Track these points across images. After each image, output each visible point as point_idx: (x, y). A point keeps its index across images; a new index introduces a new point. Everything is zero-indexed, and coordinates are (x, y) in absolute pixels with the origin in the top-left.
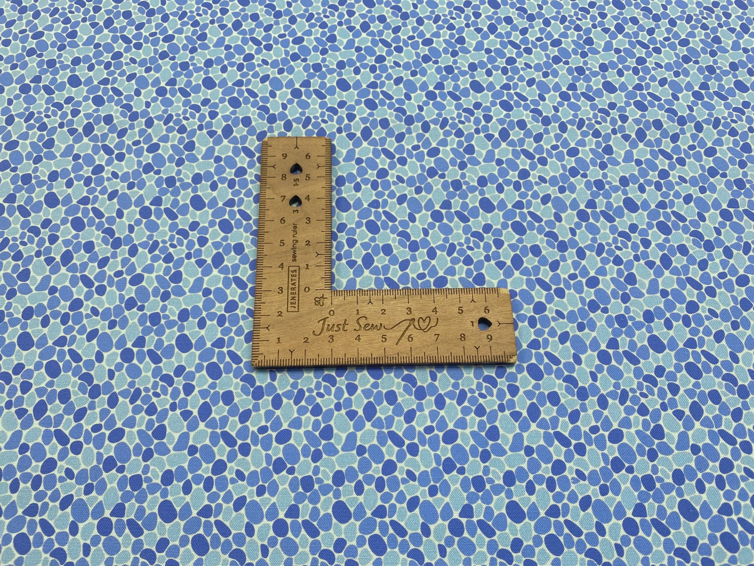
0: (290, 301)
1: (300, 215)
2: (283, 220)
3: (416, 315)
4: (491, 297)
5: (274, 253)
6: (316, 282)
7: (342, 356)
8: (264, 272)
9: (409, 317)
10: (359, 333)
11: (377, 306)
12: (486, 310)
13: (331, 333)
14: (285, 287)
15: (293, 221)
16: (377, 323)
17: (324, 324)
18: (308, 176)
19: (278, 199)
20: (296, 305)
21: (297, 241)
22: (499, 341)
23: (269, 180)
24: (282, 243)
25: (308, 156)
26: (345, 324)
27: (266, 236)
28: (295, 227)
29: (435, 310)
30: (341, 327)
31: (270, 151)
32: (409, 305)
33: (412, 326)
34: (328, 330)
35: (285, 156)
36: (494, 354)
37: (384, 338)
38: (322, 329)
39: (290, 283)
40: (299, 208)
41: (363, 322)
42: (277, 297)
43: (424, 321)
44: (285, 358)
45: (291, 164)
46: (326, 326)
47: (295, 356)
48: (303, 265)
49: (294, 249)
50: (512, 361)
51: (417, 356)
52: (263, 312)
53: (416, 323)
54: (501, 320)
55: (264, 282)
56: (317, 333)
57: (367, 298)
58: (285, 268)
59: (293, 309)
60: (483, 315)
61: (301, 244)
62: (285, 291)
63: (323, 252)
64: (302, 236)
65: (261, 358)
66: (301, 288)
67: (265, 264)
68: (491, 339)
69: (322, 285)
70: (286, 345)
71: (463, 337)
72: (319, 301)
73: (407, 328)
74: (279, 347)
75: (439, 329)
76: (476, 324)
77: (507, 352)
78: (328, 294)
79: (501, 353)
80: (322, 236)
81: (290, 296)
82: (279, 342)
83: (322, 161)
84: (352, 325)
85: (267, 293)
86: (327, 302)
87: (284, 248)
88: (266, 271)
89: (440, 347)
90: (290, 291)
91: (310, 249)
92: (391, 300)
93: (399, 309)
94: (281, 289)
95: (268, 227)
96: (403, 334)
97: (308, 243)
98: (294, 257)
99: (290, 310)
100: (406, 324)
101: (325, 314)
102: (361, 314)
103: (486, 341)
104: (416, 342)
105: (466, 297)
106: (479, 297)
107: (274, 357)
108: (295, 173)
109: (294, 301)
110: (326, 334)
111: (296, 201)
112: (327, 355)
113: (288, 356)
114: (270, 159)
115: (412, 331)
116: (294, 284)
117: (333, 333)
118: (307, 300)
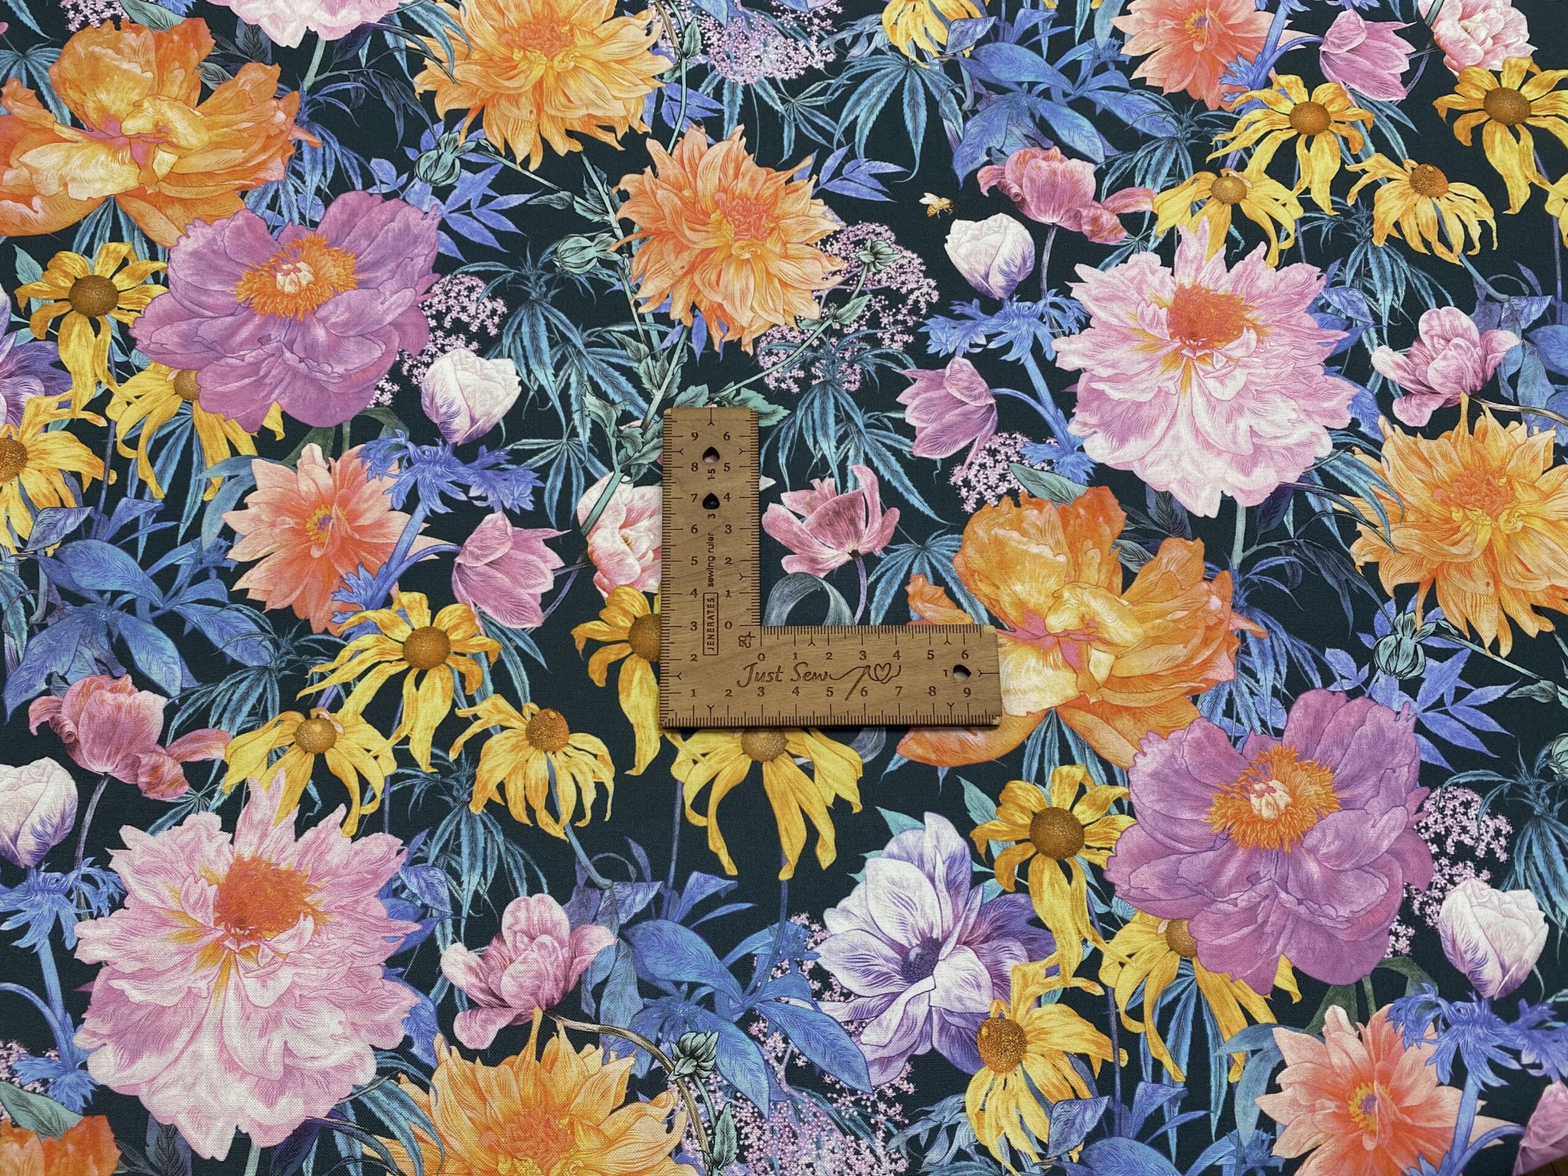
0: (706, 640)
1: (718, 521)
2: (694, 529)
3: (872, 661)
4: (972, 638)
5: (684, 574)
6: (741, 615)
7: (775, 714)
9: (864, 663)
10: (798, 684)
11: (821, 649)
12: (965, 655)
13: (760, 684)
14: (700, 622)
15: (708, 530)
16: (821, 671)
17: (751, 672)
18: (727, 465)
19: (687, 497)
20: (715, 647)
21: (714, 558)
22: (980, 696)
23: (674, 471)
24: (694, 560)
25: (726, 436)
26: (779, 671)
27: (673, 550)
28: (711, 539)
29: (897, 655)
30: (774, 676)
31: (675, 429)
32: (862, 648)
33: (866, 676)
34: (757, 680)
35: (696, 436)
36: (972, 713)
37: (830, 692)
38: (750, 679)
39: (706, 616)
40: (715, 511)
41: (802, 670)
42: (690, 635)
43: (882, 668)
44: (702, 715)
45: (704, 447)
46: (754, 675)
47: (715, 713)
48: (722, 592)
49: (710, 569)
50: (995, 722)
51: (873, 715)
52: (672, 655)
53: (872, 672)
54: (984, 669)
55: (672, 614)
56: (743, 683)
57: (808, 637)
58: (700, 596)
59: (711, 651)
60: (960, 661)
61: (720, 562)
62: (700, 627)
63: (749, 573)
64: (720, 551)
65: (671, 715)
66: (722, 623)
67: (672, 590)
68: (969, 693)
69: (748, 618)
70: (703, 699)
71: (932, 690)
72: (744, 641)
73: (860, 679)
74: (695, 701)
75: (901, 681)
76: (950, 673)
77: (989, 711)
78: (756, 631)
79: (981, 712)
80: (747, 552)
81: (706, 633)
82: (694, 695)
83: (746, 443)
84: (788, 674)
85: (676, 629)
86: (755, 643)
87: (697, 568)
88: (673, 599)
89: (902, 703)
90: (706, 627)
91: (732, 569)
92: (840, 640)
93: (851, 652)
94: (695, 624)
95: (675, 538)
96: (855, 686)
97: (729, 561)
98: (711, 580)
99: (706, 652)
100: (858, 673)
101: (752, 658)
102: (800, 659)
103: (962, 696)
104: (872, 697)
105: (938, 638)
106: (955, 638)
107: (688, 715)
108: (709, 460)
109: (712, 640)
110: (755, 685)
111: (711, 502)
112: (756, 713)
113: (706, 714)
114: (675, 441)
115: (866, 682)
116: (711, 618)
117: (764, 684)
118: (729, 640)
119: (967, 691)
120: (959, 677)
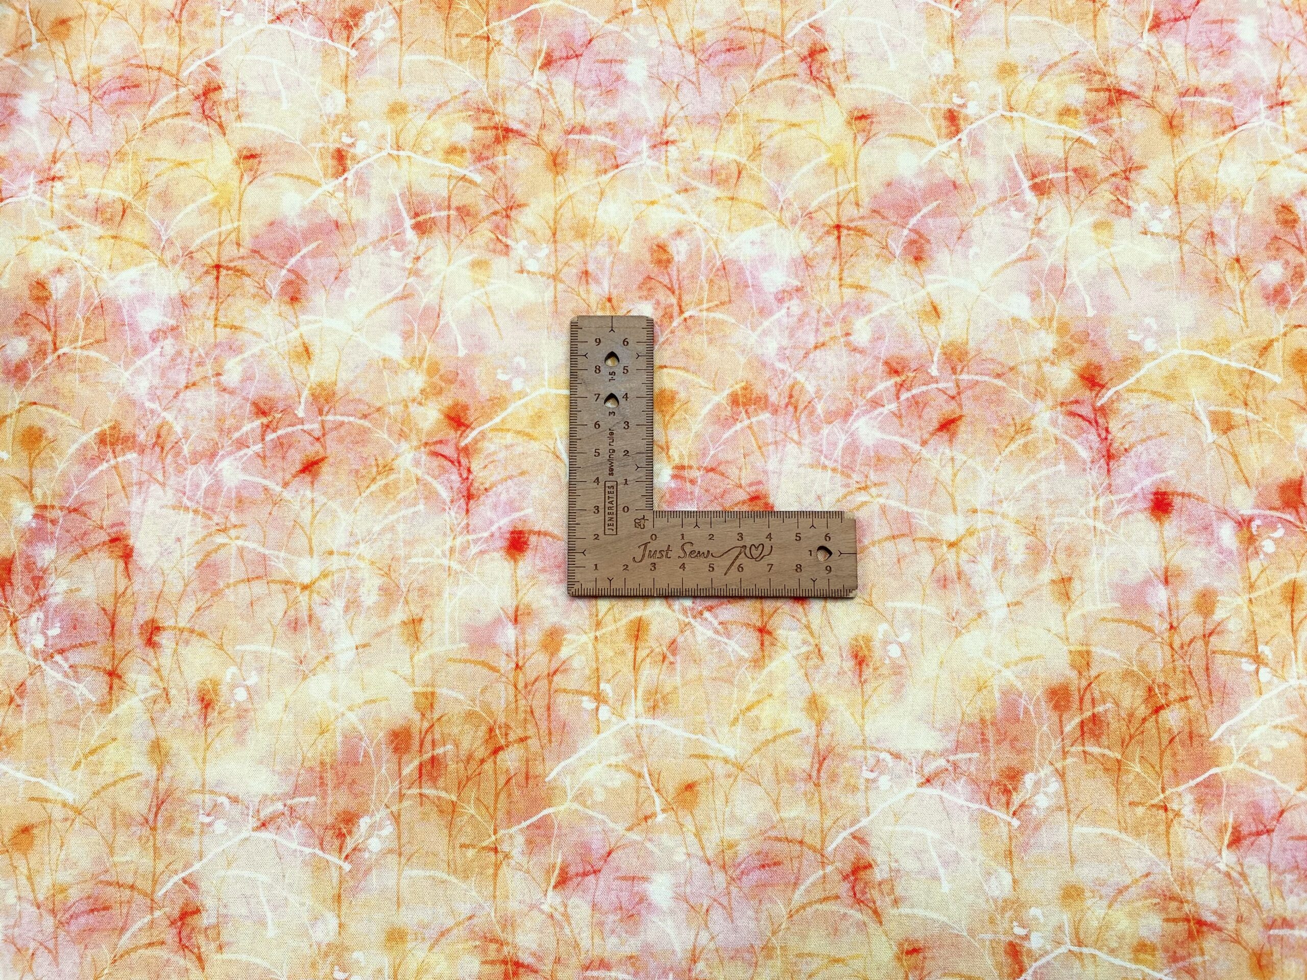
0: (607, 522)
1: (618, 418)
2: (597, 425)
3: (748, 541)
4: (834, 522)
5: (588, 465)
6: (635, 500)
7: (664, 586)
9: (741, 543)
10: (684, 560)
11: (705, 530)
12: (827, 537)
13: (653, 560)
14: (601, 506)
15: (609, 426)
16: (704, 550)
17: (645, 550)
18: (626, 368)
19: (591, 397)
20: (614, 528)
21: (614, 451)
22: (839, 573)
23: (579, 373)
24: (597, 452)
25: (625, 342)
26: (668, 550)
27: (579, 443)
28: (612, 434)
29: (769, 536)
30: (664, 554)
31: (581, 336)
32: (739, 530)
33: (743, 554)
34: (650, 556)
35: (598, 341)
36: (832, 587)
37: (711, 568)
38: (643, 556)
39: (607, 501)
41: (688, 549)
42: (594, 518)
43: (757, 548)
44: (603, 586)
45: (606, 351)
46: (647, 552)
47: (614, 586)
48: (621, 480)
49: (610, 460)
50: (851, 595)
51: (747, 586)
52: (578, 535)
53: (748, 551)
54: (843, 550)
55: (578, 499)
56: (637, 559)
57: (693, 520)
58: (602, 483)
59: (611, 532)
60: (823, 542)
61: (620, 454)
62: (601, 511)
63: (643, 464)
64: (619, 445)
65: (577, 584)
66: (620, 508)
67: (578, 478)
68: (830, 571)
69: (642, 504)
70: (604, 572)
71: (799, 568)
72: (639, 523)
73: (737, 557)
74: (596, 574)
75: (774, 558)
76: (815, 553)
77: (847, 585)
78: (649, 515)
79: (840, 587)
80: (642, 445)
81: (607, 516)
82: (596, 569)
83: (642, 348)
84: (676, 552)
85: (581, 513)
86: (649, 524)
87: (599, 459)
88: (579, 486)
89: (772, 578)
90: (607, 511)
91: (629, 460)
92: (720, 523)
93: (730, 534)
94: (597, 508)
95: (580, 432)
96: (733, 563)
97: (626, 453)
98: (611, 470)
99: (607, 532)
100: (735, 552)
101: (647, 538)
102: (686, 540)
103: (824, 573)
104: (747, 572)
105: (805, 522)
106: (820, 522)
107: (591, 585)
108: (609, 362)
109: (612, 522)
110: (648, 561)
112: (648, 584)
113: (607, 583)
114: (580, 346)
115: (742, 560)
116: (611, 502)
117: (656, 561)
118: (626, 521)
119: (829, 569)
120: (821, 556)
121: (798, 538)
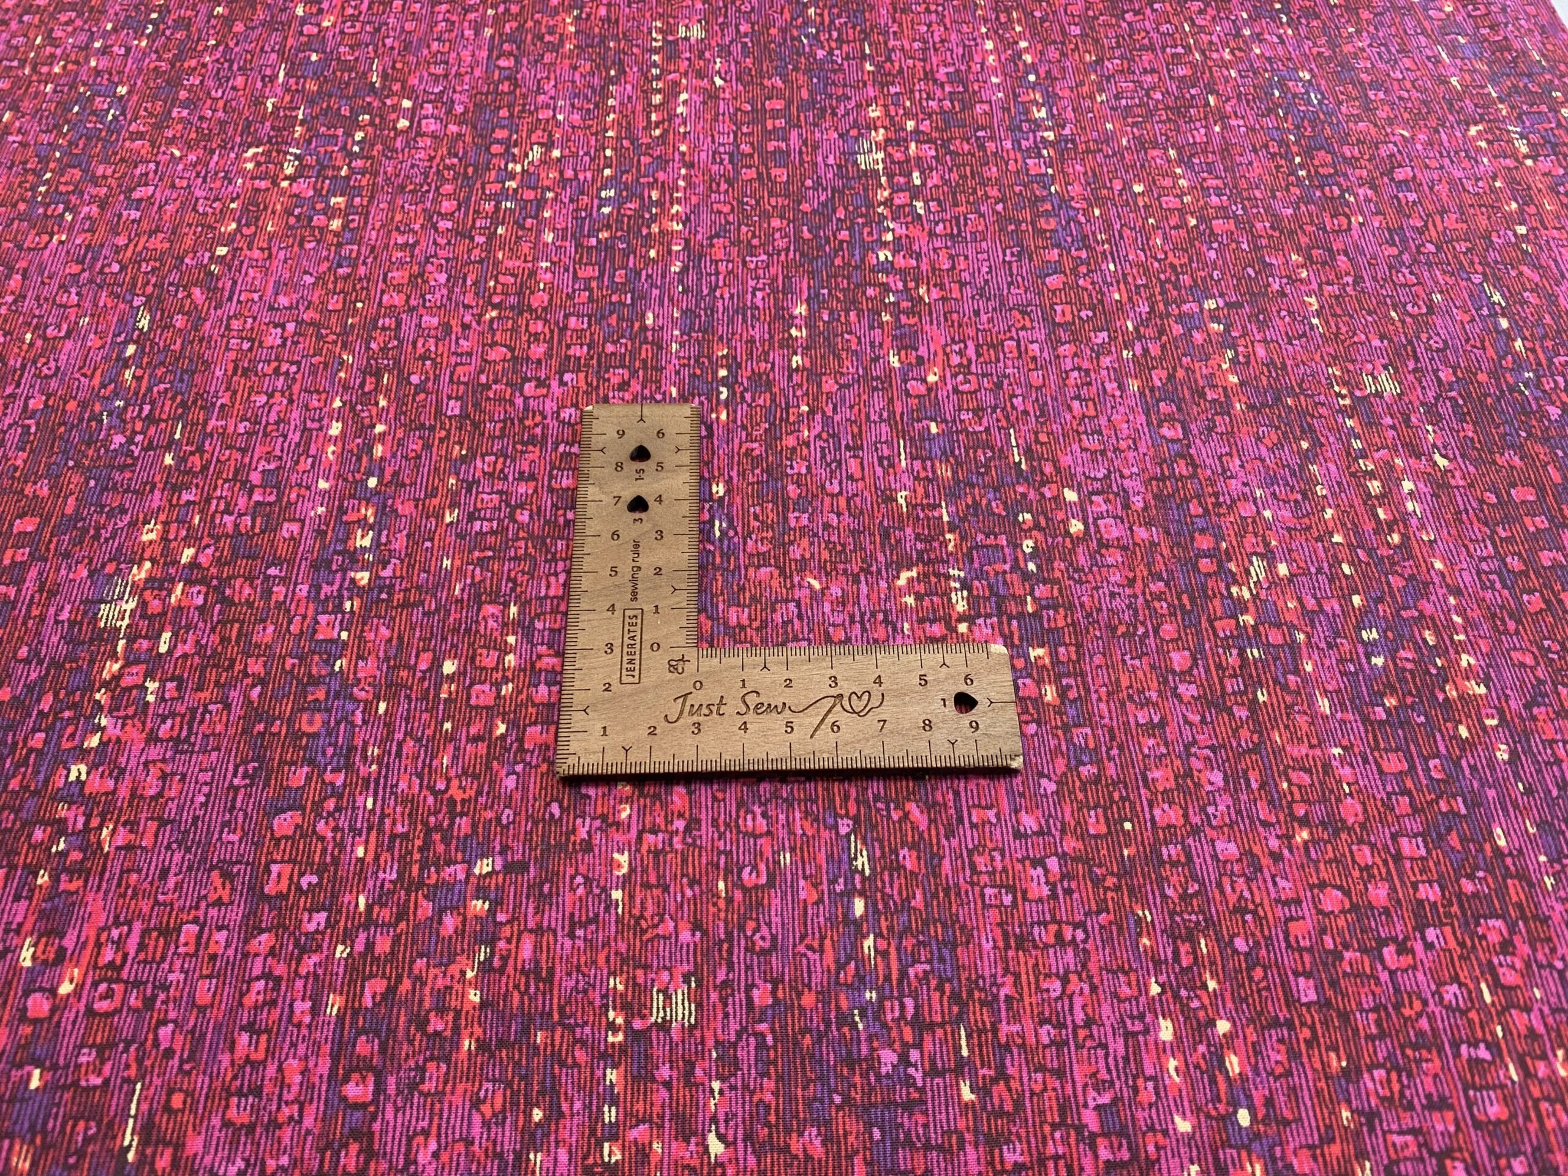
0: (625, 666)
1: (647, 526)
2: (615, 535)
3: (845, 688)
4: (977, 658)
5: (599, 587)
6: (673, 634)
7: (715, 757)
8: (582, 618)
9: (834, 692)
10: (745, 718)
11: (777, 674)
12: (968, 679)
13: (695, 718)
14: (617, 644)
15: (634, 535)
16: (777, 701)
17: (683, 704)
18: (660, 465)
19: (607, 499)
20: (636, 673)
21: (639, 568)
22: (991, 731)
23: (593, 472)
24: (614, 570)
25: (660, 434)
26: (721, 703)
27: (586, 559)
28: (637, 545)
29: (878, 681)
30: (714, 709)
31: (596, 427)
32: (833, 673)
33: (838, 708)
34: (691, 714)
36: (982, 752)
37: (789, 724)
38: (681, 712)
39: (626, 636)
40: (643, 515)
41: (752, 700)
42: (603, 660)
43: (859, 698)
44: (614, 761)
45: (632, 446)
46: (687, 708)
47: (632, 758)
48: (648, 608)
49: (634, 580)
50: (1014, 764)
51: (848, 756)
52: (577, 685)
53: (846, 703)
54: (994, 696)
55: (580, 634)
56: (671, 718)
57: (759, 660)
58: (618, 613)
59: (631, 679)
60: (964, 688)
61: (647, 572)
62: (617, 650)
63: (684, 586)
64: (647, 561)
65: (572, 759)
66: (646, 646)
67: (583, 606)
68: (977, 728)
69: (681, 639)
70: (616, 739)
71: (928, 725)
72: (675, 666)
73: (829, 711)
74: (605, 742)
75: (885, 713)
76: (951, 703)
77: (1006, 749)
78: (691, 654)
79: (994, 751)
80: (682, 561)
81: (625, 658)
82: (605, 734)
83: (685, 441)
84: (734, 705)
85: (585, 653)
86: (690, 668)
87: (617, 580)
88: (584, 616)
89: (887, 740)
90: (626, 650)
91: (661, 580)
92: (802, 662)
93: (816, 678)
94: (610, 646)
95: (590, 545)
96: (823, 720)
97: (658, 571)
98: (634, 594)
99: (625, 679)
100: (828, 703)
101: (687, 687)
102: (749, 688)
103: (968, 731)
104: (845, 734)
105: (933, 660)
106: (956, 657)
107: (595, 758)
109: (632, 665)
110: (688, 720)
111: (638, 505)
112: (688, 754)
113: (621, 758)
114: (594, 439)
115: (838, 715)
116: (632, 638)
117: (701, 719)
118: (655, 665)
119: (975, 726)
121: (923, 680)
